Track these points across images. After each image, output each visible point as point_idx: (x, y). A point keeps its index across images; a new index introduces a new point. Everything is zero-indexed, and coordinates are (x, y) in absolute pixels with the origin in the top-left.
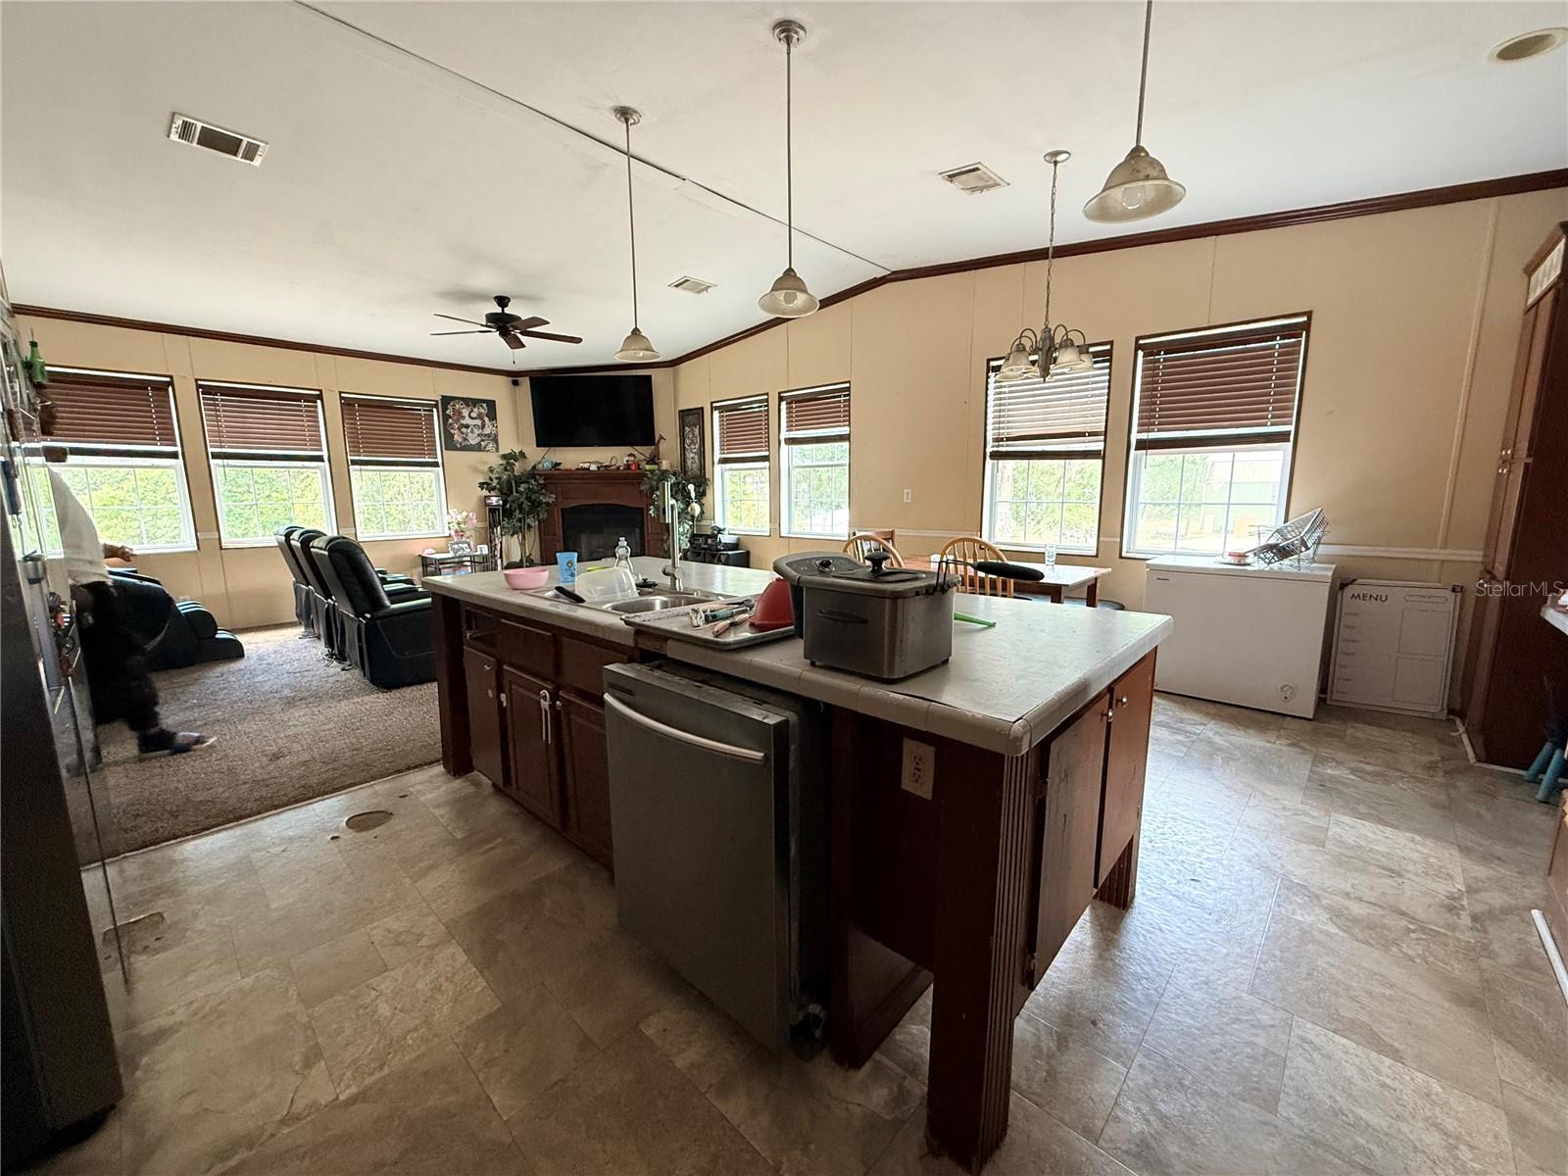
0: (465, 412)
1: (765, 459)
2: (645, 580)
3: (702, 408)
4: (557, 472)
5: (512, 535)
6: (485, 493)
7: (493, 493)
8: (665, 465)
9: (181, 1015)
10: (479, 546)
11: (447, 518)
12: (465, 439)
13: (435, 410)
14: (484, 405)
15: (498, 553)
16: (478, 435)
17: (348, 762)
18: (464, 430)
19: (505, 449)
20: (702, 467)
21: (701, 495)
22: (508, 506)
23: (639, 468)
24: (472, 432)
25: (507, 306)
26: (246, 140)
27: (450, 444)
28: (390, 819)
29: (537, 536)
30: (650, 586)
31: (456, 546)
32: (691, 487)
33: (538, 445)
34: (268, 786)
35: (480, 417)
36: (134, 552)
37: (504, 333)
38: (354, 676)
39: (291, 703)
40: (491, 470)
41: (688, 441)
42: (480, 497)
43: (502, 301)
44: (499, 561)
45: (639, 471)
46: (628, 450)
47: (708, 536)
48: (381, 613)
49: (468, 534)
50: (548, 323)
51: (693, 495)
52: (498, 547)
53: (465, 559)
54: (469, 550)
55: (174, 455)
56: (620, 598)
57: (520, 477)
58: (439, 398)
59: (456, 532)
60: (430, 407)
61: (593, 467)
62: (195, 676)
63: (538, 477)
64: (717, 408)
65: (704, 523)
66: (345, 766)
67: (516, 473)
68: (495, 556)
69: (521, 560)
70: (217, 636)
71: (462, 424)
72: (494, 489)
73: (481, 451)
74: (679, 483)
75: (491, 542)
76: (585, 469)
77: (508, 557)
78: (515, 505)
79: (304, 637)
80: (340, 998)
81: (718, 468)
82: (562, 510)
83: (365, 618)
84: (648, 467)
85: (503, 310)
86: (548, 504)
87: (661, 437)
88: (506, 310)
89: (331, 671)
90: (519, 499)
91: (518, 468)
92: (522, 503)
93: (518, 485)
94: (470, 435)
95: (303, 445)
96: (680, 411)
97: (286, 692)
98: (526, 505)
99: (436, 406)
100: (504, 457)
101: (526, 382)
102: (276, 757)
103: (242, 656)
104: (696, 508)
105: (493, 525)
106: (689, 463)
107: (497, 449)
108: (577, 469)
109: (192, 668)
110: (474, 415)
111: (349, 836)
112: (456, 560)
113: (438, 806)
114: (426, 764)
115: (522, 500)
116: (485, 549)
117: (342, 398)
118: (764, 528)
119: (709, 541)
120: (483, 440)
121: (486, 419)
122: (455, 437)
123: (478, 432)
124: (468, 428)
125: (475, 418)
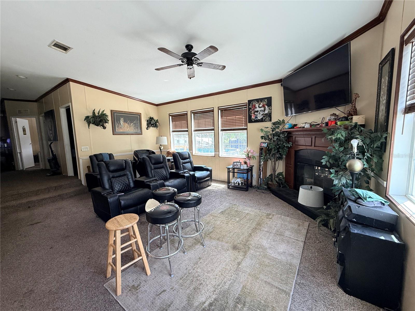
0: (257, 105)
4: (294, 130)
7: (265, 141)
12: (256, 117)
13: (245, 107)
14: (266, 100)
16: (262, 115)
18: (256, 113)
24: (259, 114)
25: (192, 49)
27: (250, 120)
29: (284, 163)
31: (235, 164)
35: (263, 106)
42: (260, 143)
43: (189, 48)
54: (239, 166)
55: (188, 131)
58: (247, 102)
71: (256, 111)
72: (265, 139)
73: (263, 122)
82: (295, 151)
91: (280, 128)
94: (258, 115)
96: (380, 64)
100: (274, 124)
105: (260, 156)
107: (271, 120)
110: (260, 106)
117: (220, 109)
120: (264, 117)
121: (266, 107)
122: (252, 117)
123: (261, 113)
124: (258, 112)
125: (261, 107)
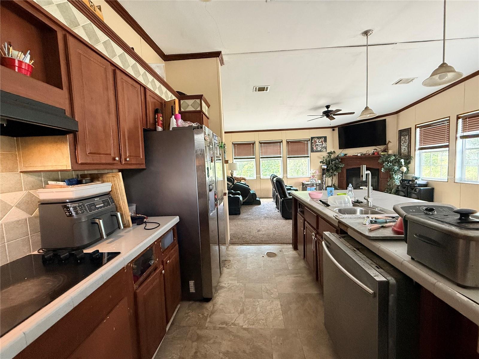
0: (317, 141)
1: (447, 146)
2: (358, 200)
3: (411, 128)
4: (345, 157)
5: (329, 177)
6: (322, 164)
7: (324, 164)
8: (390, 152)
9: (226, 286)
10: (318, 181)
11: (310, 172)
12: (317, 149)
13: (309, 141)
14: (323, 138)
15: (324, 183)
17: (271, 237)
18: (317, 146)
19: (328, 151)
20: (409, 152)
21: (407, 163)
22: (328, 168)
23: (378, 154)
24: (319, 146)
25: (329, 108)
26: (266, 87)
27: (312, 151)
28: (276, 256)
29: (337, 178)
30: (359, 203)
31: (311, 180)
32: (402, 161)
33: (339, 149)
34: (255, 238)
35: (322, 142)
36: (246, 179)
37: (328, 116)
38: (279, 214)
39: (265, 218)
40: (324, 157)
41: (402, 142)
42: (320, 166)
43: (328, 107)
44: (324, 185)
45: (378, 155)
46: (374, 147)
47: (410, 181)
48: (286, 198)
49: (315, 176)
50: (341, 110)
51: (403, 163)
52: (324, 181)
53: (314, 184)
54: (315, 181)
55: (254, 158)
56: (343, 206)
57: (333, 159)
58: (310, 138)
59: (312, 176)
60: (308, 141)
61: (359, 155)
62: (251, 207)
63: (338, 159)
64: (418, 127)
65: (408, 175)
66: (271, 238)
67: (332, 158)
68: (323, 184)
69: (332, 185)
70: (257, 199)
72: (324, 163)
74: (396, 159)
75: (322, 179)
76: (356, 155)
77: (327, 184)
78: (330, 168)
79: (273, 201)
80: (251, 299)
81: (418, 152)
82: (347, 169)
83: (282, 199)
84: (382, 153)
85: (328, 109)
86: (341, 168)
87: (389, 142)
88: (329, 109)
89: (276, 211)
90: (332, 166)
91: (333, 156)
92: (333, 168)
93: (332, 161)
94: (318, 147)
95: (277, 153)
96: (399, 131)
97: (266, 215)
98: (334, 168)
99: (309, 140)
100: (328, 153)
101: (337, 129)
102: (259, 231)
103: (260, 204)
104: (404, 169)
105: (323, 174)
106: (402, 151)
107: (326, 151)
108: (353, 156)
109: (252, 205)
111: (266, 257)
112: (312, 184)
113: (288, 257)
114: (288, 244)
115: (333, 166)
116: (320, 182)
117: (287, 141)
118: (444, 177)
119: (410, 182)
120: (322, 149)
122: (314, 148)
125: (320, 142)
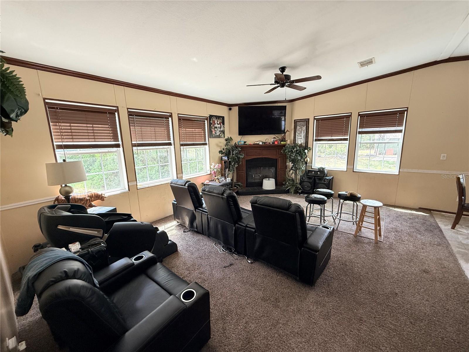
0: (216, 122)
1: (345, 140)
3: (308, 119)
4: (245, 145)
6: (220, 155)
8: (288, 142)
11: (210, 167)
12: (216, 133)
14: (221, 118)
18: (215, 129)
20: (307, 142)
23: (277, 143)
24: (218, 130)
27: (211, 135)
29: (236, 171)
32: (306, 151)
33: (239, 135)
35: (220, 124)
42: (219, 157)
43: (283, 69)
45: (278, 145)
46: (273, 136)
47: (317, 171)
51: (307, 154)
55: (118, 146)
57: (232, 148)
58: (208, 116)
60: (204, 120)
61: (261, 143)
63: (238, 148)
64: (316, 119)
67: (231, 146)
70: (169, 243)
71: (215, 127)
73: (220, 138)
75: (224, 175)
76: (257, 144)
81: (316, 143)
82: (246, 160)
84: (281, 143)
86: (241, 158)
87: (287, 131)
91: (231, 144)
93: (233, 151)
94: (217, 131)
95: (164, 138)
96: (295, 120)
99: (207, 119)
100: (226, 140)
101: (236, 109)
103: (177, 250)
104: (308, 160)
105: (225, 168)
107: (224, 137)
108: (254, 144)
110: (218, 123)
117: (178, 116)
120: (221, 133)
121: (222, 124)
122: (213, 132)
123: (219, 130)
124: (216, 128)
